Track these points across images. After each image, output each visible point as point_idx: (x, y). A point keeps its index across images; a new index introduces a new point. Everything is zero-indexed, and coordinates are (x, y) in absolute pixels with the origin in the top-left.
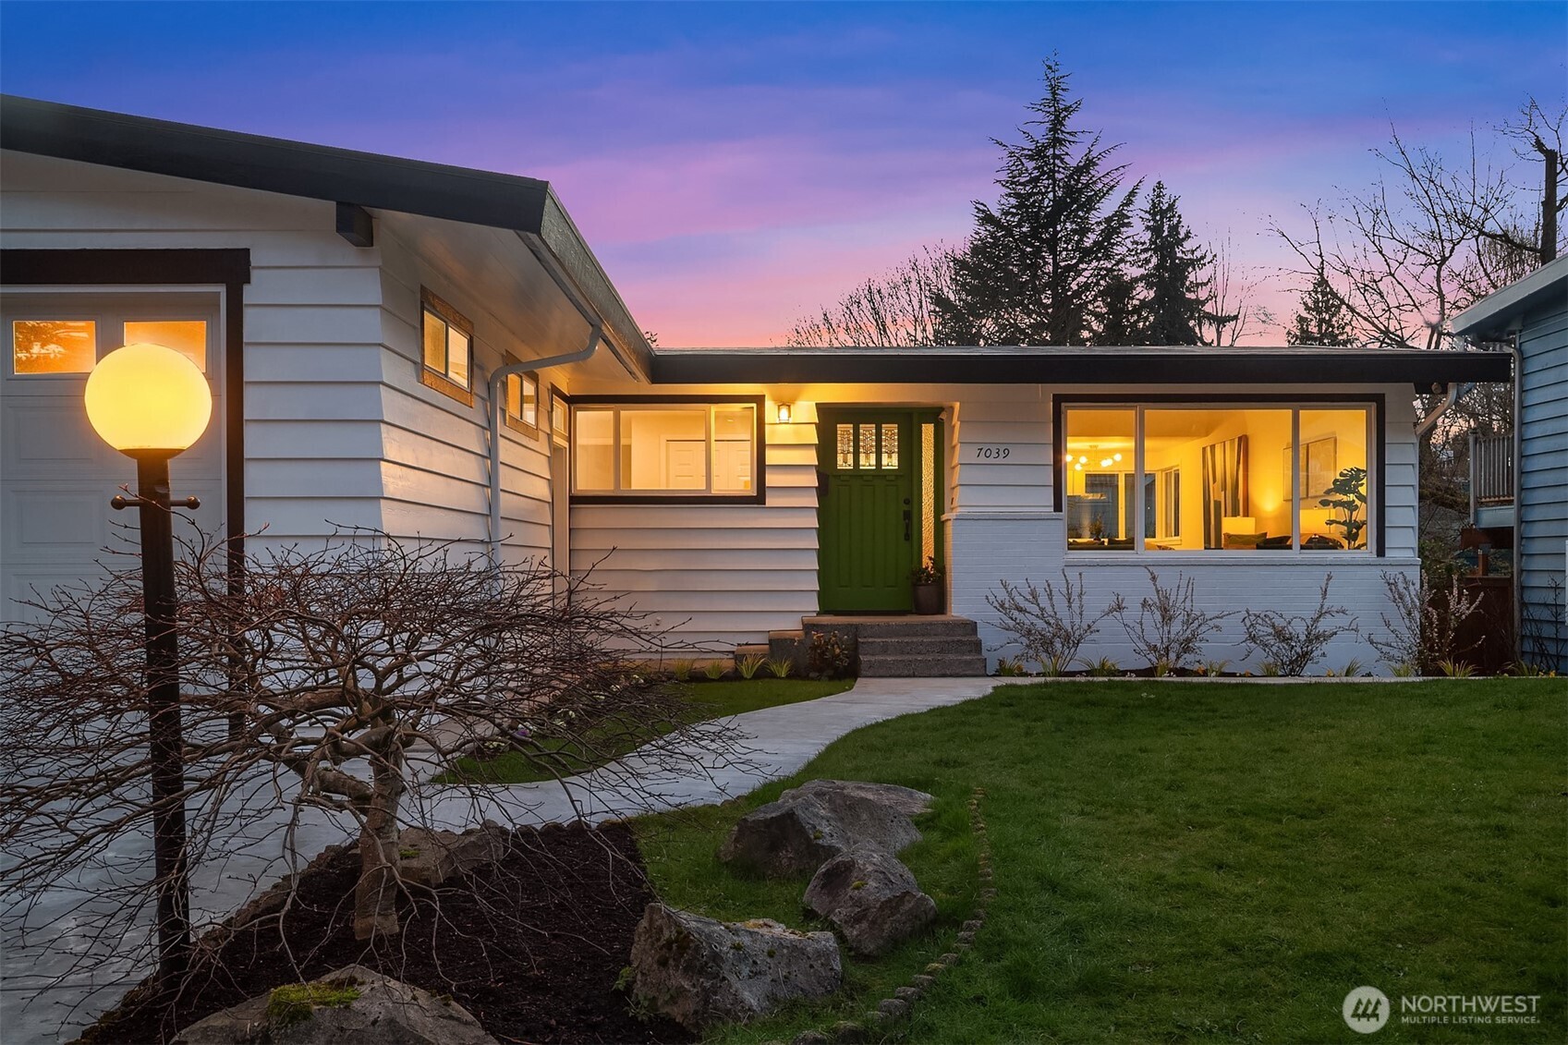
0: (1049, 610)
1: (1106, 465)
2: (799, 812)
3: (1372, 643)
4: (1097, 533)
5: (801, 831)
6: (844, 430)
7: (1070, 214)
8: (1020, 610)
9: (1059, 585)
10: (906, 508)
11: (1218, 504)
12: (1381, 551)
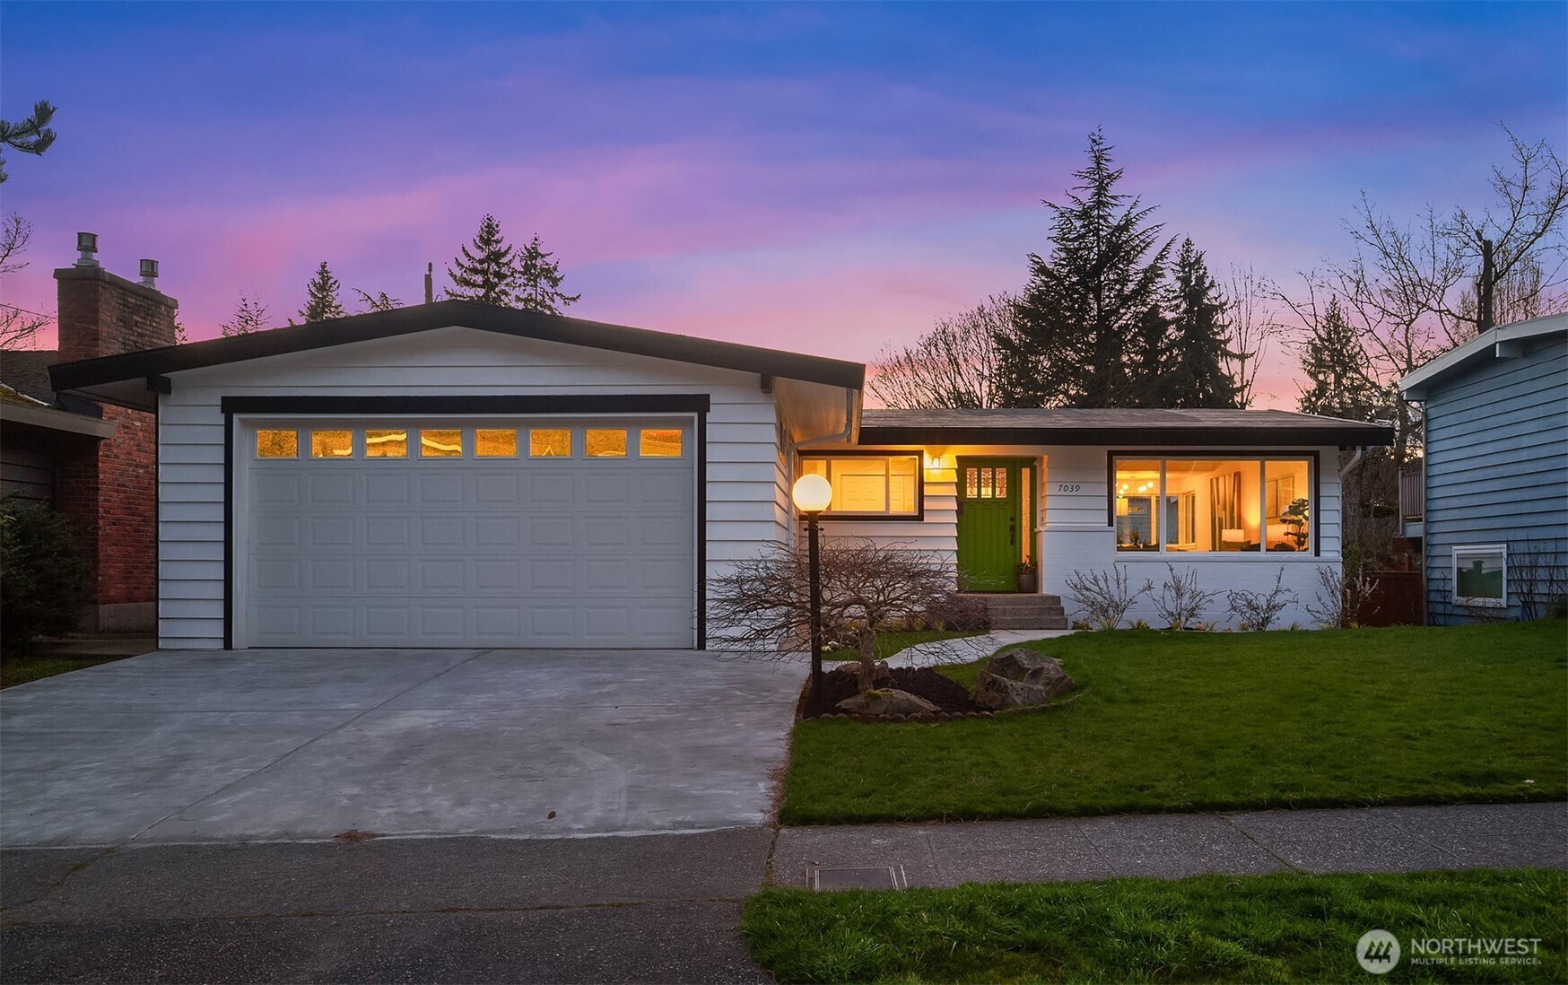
0: (1105, 589)
1: (1142, 490)
2: (1015, 655)
3: (1309, 611)
4: (1135, 538)
5: (1016, 661)
6: (971, 473)
7: (1111, 266)
8: (1087, 589)
9: (1111, 574)
10: (1012, 523)
11: (1220, 520)
12: (1317, 553)
